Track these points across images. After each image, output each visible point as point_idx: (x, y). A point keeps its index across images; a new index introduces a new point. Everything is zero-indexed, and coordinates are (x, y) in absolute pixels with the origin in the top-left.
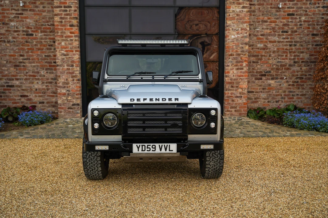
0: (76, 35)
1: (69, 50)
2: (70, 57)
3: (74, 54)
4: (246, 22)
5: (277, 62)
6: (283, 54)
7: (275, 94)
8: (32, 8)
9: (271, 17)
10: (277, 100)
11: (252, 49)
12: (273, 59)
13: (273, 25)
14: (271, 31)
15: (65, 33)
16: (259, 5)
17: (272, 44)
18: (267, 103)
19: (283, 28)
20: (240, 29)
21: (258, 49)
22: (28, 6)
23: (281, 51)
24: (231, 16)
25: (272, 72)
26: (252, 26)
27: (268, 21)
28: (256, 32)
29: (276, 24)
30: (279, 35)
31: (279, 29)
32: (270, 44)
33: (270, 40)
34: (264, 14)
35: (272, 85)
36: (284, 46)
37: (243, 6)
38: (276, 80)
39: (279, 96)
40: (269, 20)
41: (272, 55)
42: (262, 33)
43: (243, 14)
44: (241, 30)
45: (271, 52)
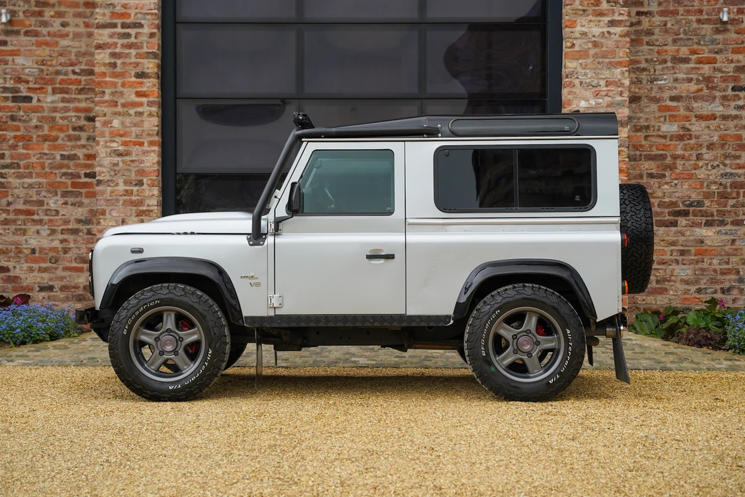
0: (151, 99)
1: (134, 140)
2: (134, 158)
3: (145, 153)
4: (620, 64)
5: (722, 175)
6: (738, 153)
7: (718, 267)
8: (33, 28)
9: (700, 47)
10: (727, 285)
11: (646, 137)
12: (709, 168)
13: (706, 69)
14: (700, 86)
15: (122, 94)
16: (662, 13)
17: (704, 124)
18: (693, 296)
19: (736, 79)
20: (602, 83)
21: (665, 137)
22: (21, 23)
23: (731, 142)
24: (577, 48)
25: (707, 203)
26: (645, 73)
27: (690, 59)
28: (655, 90)
29: (714, 68)
30: (725, 98)
31: (725, 80)
32: (697, 123)
33: (698, 113)
34: (678, 39)
35: (708, 242)
36: (741, 128)
37: (610, 19)
38: (720, 228)
39: (730, 273)
40: (694, 57)
41: (706, 156)
42: (674, 93)
43: (610, 42)
44: (607, 86)
45: (701, 145)
